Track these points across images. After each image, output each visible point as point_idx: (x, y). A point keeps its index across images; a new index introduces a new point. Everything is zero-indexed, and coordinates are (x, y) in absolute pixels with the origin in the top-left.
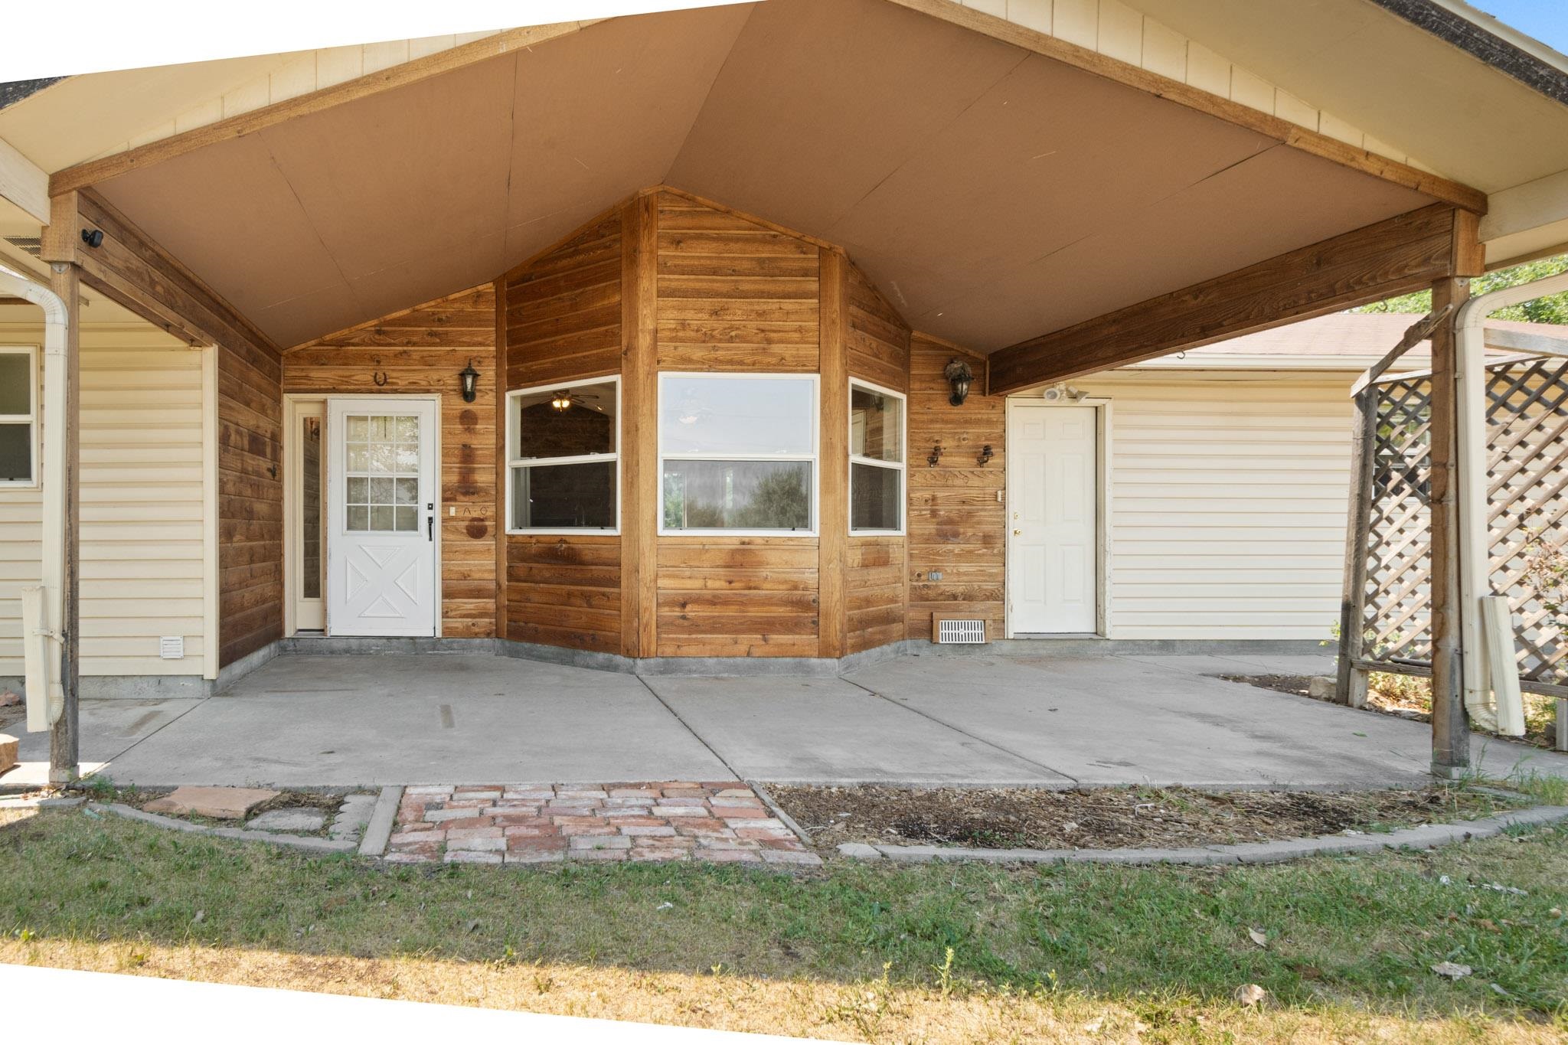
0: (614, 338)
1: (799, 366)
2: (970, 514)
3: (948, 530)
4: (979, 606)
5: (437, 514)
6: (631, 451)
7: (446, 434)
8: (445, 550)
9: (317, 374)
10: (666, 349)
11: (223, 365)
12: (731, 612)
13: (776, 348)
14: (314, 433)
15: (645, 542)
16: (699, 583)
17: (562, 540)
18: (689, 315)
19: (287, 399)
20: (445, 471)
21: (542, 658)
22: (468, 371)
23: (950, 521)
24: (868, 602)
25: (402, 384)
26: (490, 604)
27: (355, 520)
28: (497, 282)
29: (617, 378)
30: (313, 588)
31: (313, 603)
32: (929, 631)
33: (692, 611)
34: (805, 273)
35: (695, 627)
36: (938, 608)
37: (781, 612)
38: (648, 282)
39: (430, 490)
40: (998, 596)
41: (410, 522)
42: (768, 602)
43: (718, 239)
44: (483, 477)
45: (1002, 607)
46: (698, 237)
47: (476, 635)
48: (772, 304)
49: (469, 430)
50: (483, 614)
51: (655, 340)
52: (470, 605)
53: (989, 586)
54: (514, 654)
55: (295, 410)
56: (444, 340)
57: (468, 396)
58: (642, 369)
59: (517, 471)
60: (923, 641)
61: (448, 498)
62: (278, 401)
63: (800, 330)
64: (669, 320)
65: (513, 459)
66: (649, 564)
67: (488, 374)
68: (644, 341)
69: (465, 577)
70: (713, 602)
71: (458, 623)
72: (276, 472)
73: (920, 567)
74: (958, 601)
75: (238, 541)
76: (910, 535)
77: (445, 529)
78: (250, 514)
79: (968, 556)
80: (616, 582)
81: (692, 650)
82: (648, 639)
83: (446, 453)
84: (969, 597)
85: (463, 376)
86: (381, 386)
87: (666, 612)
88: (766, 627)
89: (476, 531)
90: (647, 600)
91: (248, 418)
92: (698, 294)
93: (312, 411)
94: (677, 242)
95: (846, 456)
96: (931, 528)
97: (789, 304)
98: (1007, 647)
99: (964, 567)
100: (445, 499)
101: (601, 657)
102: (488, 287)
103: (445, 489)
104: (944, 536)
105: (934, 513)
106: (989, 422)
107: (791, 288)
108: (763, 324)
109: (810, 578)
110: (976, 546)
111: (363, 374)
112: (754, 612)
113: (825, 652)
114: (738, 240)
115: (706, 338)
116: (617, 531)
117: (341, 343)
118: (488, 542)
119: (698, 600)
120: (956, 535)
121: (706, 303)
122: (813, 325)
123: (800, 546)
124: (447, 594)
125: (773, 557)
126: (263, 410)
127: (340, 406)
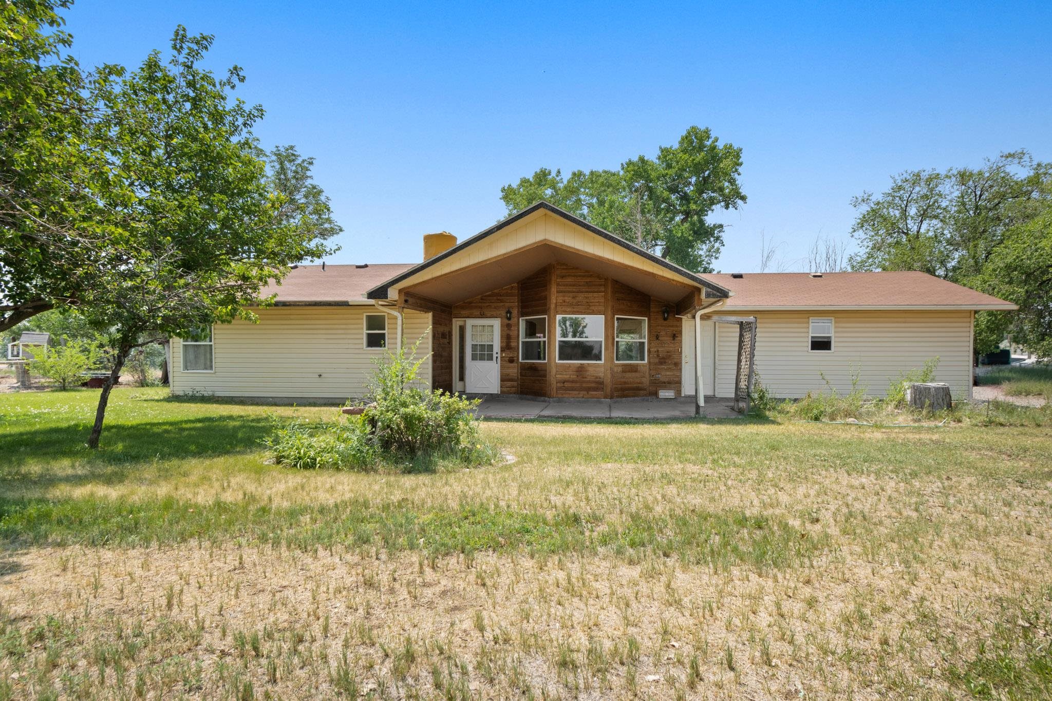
0: (545, 305)
1: (599, 313)
2: (670, 356)
3: (663, 361)
4: (673, 386)
5: (499, 355)
6: (549, 338)
7: (502, 331)
8: (502, 367)
9: (463, 312)
10: (559, 308)
11: (434, 316)
12: (578, 385)
13: (593, 308)
14: (462, 329)
15: (553, 364)
16: (568, 376)
17: (533, 363)
18: (566, 298)
19: (454, 320)
20: (502, 342)
21: (528, 400)
22: (509, 312)
23: (663, 358)
24: (625, 383)
25: (489, 315)
26: (515, 384)
27: (474, 358)
28: (518, 283)
29: (546, 316)
30: (462, 378)
31: (461, 383)
32: (656, 394)
33: (566, 385)
34: (601, 285)
35: (567, 389)
36: (659, 386)
37: (593, 385)
38: (554, 289)
39: (497, 348)
40: (679, 382)
41: (490, 358)
42: (589, 382)
43: (574, 276)
44: (513, 344)
45: (680, 387)
46: (569, 276)
47: (511, 393)
48: (590, 295)
49: (509, 329)
50: (513, 387)
51: (556, 306)
52: (509, 384)
53: (677, 379)
54: (521, 399)
55: (456, 323)
56: (502, 301)
57: (509, 319)
58: (552, 315)
59: (523, 342)
60: (654, 397)
61: (503, 350)
62: (451, 321)
63: (598, 302)
64: (560, 299)
65: (522, 338)
66: (554, 371)
67: (515, 312)
68: (553, 306)
69: (508, 375)
70: (573, 382)
71: (505, 389)
72: (450, 343)
73: (653, 373)
74: (666, 385)
75: (438, 363)
76: (649, 362)
77: (501, 360)
78: (441, 356)
79: (669, 369)
80: (545, 376)
81: (567, 396)
82: (554, 392)
83: (502, 337)
84: (669, 383)
85: (507, 313)
86: (482, 316)
87: (559, 385)
88: (588, 390)
89: (511, 361)
90: (553, 382)
91: (441, 329)
92: (569, 292)
93: (461, 323)
94: (562, 277)
95: (614, 339)
96: (657, 360)
97: (595, 295)
98: (682, 399)
99: (668, 373)
100: (501, 351)
101: (542, 398)
102: (516, 285)
103: (501, 348)
104: (661, 363)
105: (658, 356)
106: (677, 326)
107: (596, 290)
108: (588, 301)
109: (602, 375)
110: (672, 366)
111: (477, 312)
112: (584, 385)
113: (605, 397)
114: (580, 276)
115: (571, 305)
116: (546, 361)
117: (471, 303)
118: (515, 364)
119: (568, 381)
120: (665, 363)
121: (571, 295)
122: (603, 300)
123: (598, 365)
124: (502, 380)
125: (590, 369)
126: (446, 325)
127: (470, 322)
